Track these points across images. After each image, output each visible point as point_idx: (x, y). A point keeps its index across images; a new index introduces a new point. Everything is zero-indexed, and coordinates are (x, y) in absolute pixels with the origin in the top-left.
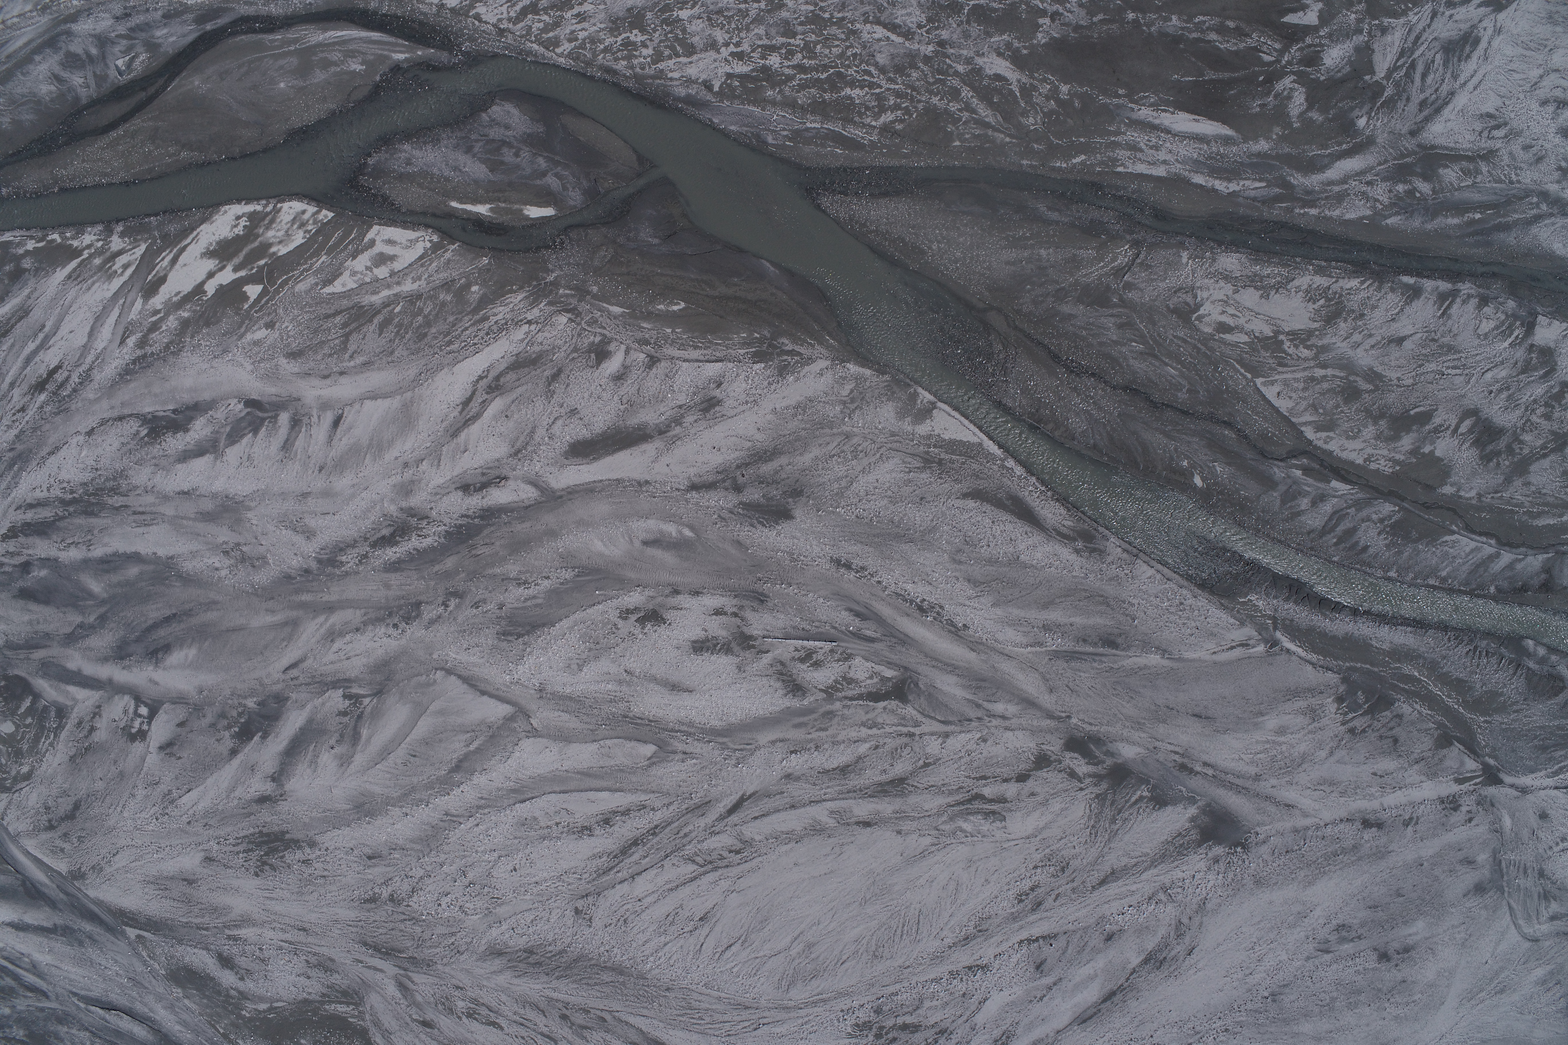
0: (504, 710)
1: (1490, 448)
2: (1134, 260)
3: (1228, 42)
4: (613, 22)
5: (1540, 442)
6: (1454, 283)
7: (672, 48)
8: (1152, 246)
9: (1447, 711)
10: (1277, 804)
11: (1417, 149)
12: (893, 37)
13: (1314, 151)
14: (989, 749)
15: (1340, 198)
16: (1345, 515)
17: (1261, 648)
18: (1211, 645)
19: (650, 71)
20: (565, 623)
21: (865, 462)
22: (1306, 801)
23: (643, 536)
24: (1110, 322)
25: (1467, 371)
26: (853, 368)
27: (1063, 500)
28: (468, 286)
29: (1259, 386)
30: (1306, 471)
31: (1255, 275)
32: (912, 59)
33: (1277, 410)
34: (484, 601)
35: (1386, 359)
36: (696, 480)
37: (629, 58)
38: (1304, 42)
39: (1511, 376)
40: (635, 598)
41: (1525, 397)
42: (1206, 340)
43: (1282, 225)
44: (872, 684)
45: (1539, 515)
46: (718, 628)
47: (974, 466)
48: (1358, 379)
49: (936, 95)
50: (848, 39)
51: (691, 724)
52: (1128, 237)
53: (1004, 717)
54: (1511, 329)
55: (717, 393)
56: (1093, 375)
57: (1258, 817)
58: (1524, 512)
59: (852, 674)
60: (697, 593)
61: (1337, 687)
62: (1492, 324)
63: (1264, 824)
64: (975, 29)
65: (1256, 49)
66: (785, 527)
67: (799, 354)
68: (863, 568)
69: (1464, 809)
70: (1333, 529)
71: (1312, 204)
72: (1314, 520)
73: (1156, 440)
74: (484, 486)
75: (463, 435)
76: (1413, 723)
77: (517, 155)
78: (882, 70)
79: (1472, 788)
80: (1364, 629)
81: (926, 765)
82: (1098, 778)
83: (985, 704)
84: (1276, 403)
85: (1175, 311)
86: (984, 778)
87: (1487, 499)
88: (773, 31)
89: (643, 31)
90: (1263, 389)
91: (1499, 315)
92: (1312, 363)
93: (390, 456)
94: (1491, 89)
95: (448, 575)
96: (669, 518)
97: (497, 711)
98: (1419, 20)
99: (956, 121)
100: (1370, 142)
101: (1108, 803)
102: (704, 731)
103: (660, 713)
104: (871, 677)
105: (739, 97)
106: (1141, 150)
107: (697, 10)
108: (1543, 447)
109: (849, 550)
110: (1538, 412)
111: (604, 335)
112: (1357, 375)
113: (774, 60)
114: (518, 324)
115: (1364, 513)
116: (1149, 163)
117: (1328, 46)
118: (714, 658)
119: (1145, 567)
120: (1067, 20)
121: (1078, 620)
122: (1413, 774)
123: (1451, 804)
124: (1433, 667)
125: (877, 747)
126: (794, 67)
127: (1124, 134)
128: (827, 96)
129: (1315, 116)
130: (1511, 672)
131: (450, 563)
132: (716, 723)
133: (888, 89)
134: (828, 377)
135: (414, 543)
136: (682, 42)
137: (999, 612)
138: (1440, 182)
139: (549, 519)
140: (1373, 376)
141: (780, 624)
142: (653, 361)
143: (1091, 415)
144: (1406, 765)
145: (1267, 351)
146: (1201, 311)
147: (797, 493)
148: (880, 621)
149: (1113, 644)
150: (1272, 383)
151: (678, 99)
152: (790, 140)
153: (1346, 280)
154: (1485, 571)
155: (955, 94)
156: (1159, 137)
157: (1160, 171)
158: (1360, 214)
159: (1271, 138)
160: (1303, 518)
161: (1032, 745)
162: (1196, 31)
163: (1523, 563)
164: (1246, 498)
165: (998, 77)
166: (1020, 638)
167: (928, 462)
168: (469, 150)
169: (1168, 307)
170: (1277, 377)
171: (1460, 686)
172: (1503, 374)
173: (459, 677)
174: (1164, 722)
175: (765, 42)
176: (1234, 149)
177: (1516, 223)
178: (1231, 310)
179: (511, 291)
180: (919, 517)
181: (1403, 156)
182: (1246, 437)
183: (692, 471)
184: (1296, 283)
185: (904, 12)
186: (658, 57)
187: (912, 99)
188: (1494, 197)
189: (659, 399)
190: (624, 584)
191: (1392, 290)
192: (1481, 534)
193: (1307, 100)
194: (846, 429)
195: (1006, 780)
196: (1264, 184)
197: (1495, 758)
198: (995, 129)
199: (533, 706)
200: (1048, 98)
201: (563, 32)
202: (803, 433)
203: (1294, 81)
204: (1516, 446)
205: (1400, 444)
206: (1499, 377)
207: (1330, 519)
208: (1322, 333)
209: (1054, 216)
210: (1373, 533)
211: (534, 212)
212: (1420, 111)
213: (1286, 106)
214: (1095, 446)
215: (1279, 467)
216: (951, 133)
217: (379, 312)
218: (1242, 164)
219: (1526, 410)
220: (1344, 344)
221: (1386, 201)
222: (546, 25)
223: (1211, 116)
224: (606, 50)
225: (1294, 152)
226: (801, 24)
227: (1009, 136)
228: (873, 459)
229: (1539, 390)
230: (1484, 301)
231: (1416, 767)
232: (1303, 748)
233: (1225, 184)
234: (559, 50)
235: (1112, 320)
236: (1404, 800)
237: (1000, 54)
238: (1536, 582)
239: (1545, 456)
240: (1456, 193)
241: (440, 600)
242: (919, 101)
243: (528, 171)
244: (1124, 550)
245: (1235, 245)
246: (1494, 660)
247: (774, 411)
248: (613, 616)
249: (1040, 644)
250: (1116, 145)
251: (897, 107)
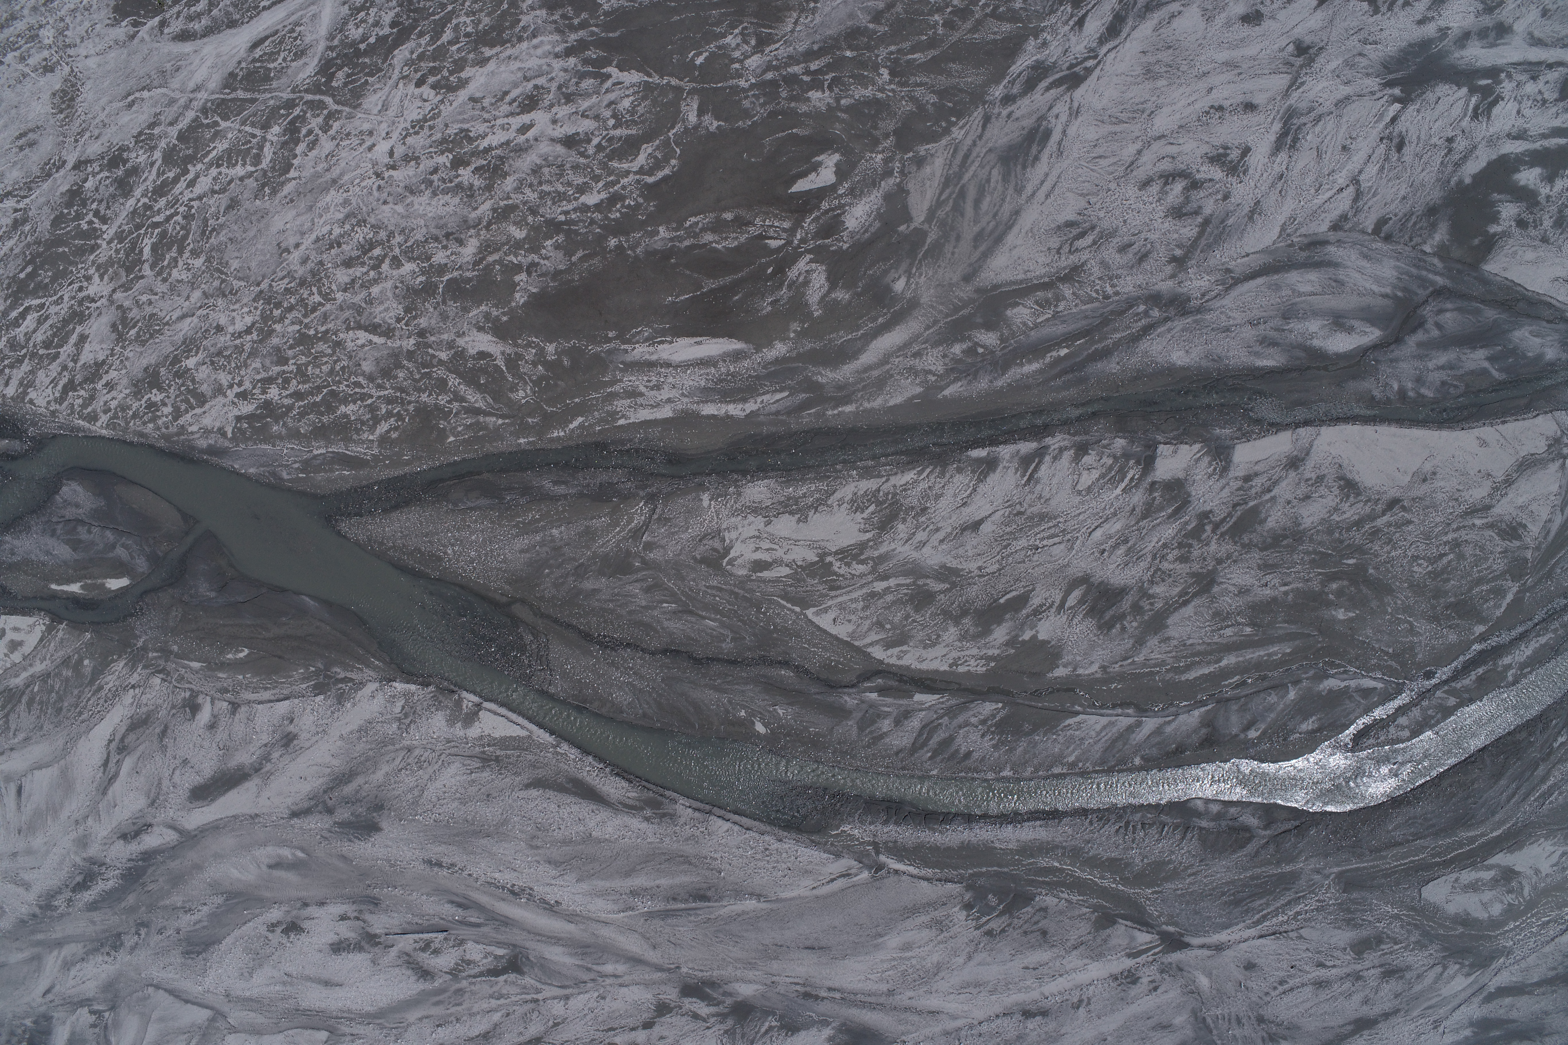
0: (206, 1014)
1: (1108, 616)
2: (651, 517)
3: (726, 239)
4: (135, 385)
5: (1177, 590)
6: (1039, 440)
7: (187, 401)
8: (668, 497)
9: (1104, 893)
10: (920, 1013)
11: (975, 296)
12: (376, 339)
13: (842, 337)
14: (609, 1005)
15: (880, 384)
16: (936, 727)
17: (865, 875)
18: (809, 882)
19: (173, 429)
20: (229, 940)
21: (430, 770)
22: (952, 1005)
23: (267, 861)
24: (636, 589)
25: (1068, 537)
26: (399, 686)
27: (622, 772)
28: (80, 661)
29: (810, 616)
30: (882, 691)
31: (789, 499)
32: (396, 357)
33: (836, 638)
34: (165, 928)
35: (961, 551)
36: (295, 808)
37: (154, 420)
38: (819, 208)
39: (1127, 527)
40: (275, 914)
41: (1152, 543)
42: (743, 582)
43: (816, 433)
44: (488, 963)
45: (1188, 668)
46: (346, 931)
47: (530, 757)
48: (928, 581)
49: (424, 391)
50: (334, 352)
51: (349, 1011)
52: (642, 493)
53: (616, 976)
54: (1122, 473)
55: (291, 728)
56: (628, 645)
57: (902, 1028)
58: (1168, 671)
59: (468, 957)
60: (322, 904)
61: (962, 895)
62: (1095, 474)
63: (909, 1032)
64: (452, 307)
65: (762, 237)
66: (377, 838)
67: (351, 680)
68: (453, 865)
69: (1145, 980)
70: (925, 744)
71: (846, 400)
72: (901, 739)
73: (708, 697)
74: (137, 834)
75: (110, 792)
76: (1061, 912)
77: (89, 532)
78: (371, 378)
79: (1150, 959)
80: (982, 834)
81: (556, 1025)
82: (722, 1017)
83: (595, 967)
84: (833, 630)
85: (704, 561)
86: (612, 1029)
87: (1117, 668)
88: (267, 362)
89: (160, 389)
90: (816, 620)
91: (1105, 459)
92: (870, 578)
93: (64, 814)
94: (1068, 190)
95: (132, 910)
96: (283, 843)
97: (201, 1015)
98: (967, 133)
99: (446, 415)
100: (913, 304)
101: (738, 1036)
102: (361, 1016)
103: (323, 1006)
104: (486, 957)
105: (250, 439)
106: (641, 394)
107: (200, 356)
108: (1181, 595)
109: (436, 851)
110: (1170, 557)
111: (191, 690)
112: (928, 577)
113: (273, 393)
114: (125, 689)
115: (961, 719)
116: (653, 407)
117: (850, 205)
118: (351, 956)
119: (720, 822)
120: (544, 269)
121: (664, 882)
122: (1073, 960)
123: (1130, 978)
124: (1075, 854)
125: (508, 1015)
126: (291, 396)
127: (621, 381)
128: (325, 419)
129: (841, 295)
130: (1178, 837)
131: (131, 899)
132: (368, 1008)
133: (379, 397)
134: (380, 699)
135: (100, 887)
136: (193, 392)
137: (584, 886)
138: (1009, 326)
139: (192, 856)
140: (946, 573)
141: (396, 922)
142: (235, 707)
143: (634, 686)
144: (1063, 953)
145: (814, 578)
146: (733, 554)
147: (379, 807)
148: (480, 908)
149: (704, 898)
150: (826, 610)
151: (202, 451)
152: (302, 471)
153: (899, 476)
154: (1125, 744)
155: (442, 385)
156: (659, 374)
157: (666, 412)
158: (908, 394)
159: (789, 339)
160: (887, 740)
161: (650, 996)
162: (689, 237)
163: (1174, 725)
164: (817, 734)
165: (482, 355)
166: (610, 906)
167: (486, 760)
168: (53, 534)
169: (694, 558)
170: (830, 603)
171: (1113, 865)
172: (1118, 526)
173: (166, 990)
174: (776, 958)
175: (263, 375)
176: (746, 363)
177: (1117, 344)
178: (766, 545)
179: (113, 661)
180: (490, 813)
181: (957, 309)
182: (807, 672)
183: (289, 801)
184: (838, 495)
185: (381, 308)
186: (177, 414)
187: (402, 403)
188: (1084, 322)
189: (247, 741)
190: (263, 903)
191: (959, 470)
192: (1114, 707)
193: (828, 279)
194: (407, 743)
195: (633, 1029)
196: (786, 394)
197: (1175, 924)
198: (486, 414)
199: (226, 1009)
200: (535, 364)
201: (98, 405)
202: (371, 753)
203: (811, 261)
204: (1145, 604)
205: (991, 638)
206: (1113, 531)
207: (920, 734)
208: (877, 542)
209: (561, 490)
210: (975, 736)
211: (115, 584)
212: (975, 247)
213: (804, 294)
214: (645, 715)
215: (849, 694)
216: (444, 429)
217: (23, 693)
218: (758, 377)
219: (1154, 557)
220: (907, 546)
221: (940, 368)
222: (85, 399)
223: (714, 334)
224: (135, 416)
225: (818, 345)
226: (291, 347)
227: (503, 417)
228: (436, 767)
229: (1169, 531)
230: (1082, 450)
231: (1074, 952)
232: (935, 958)
233: (740, 406)
234: (99, 424)
235: (638, 585)
236: (1068, 985)
237: (480, 329)
238: (1195, 739)
239: (1185, 603)
240: (1032, 333)
241: (133, 930)
242: (410, 403)
243: (101, 546)
244: (695, 809)
245: (762, 471)
246: (1153, 831)
247: (341, 737)
248: (263, 930)
249: (632, 909)
250: (614, 396)
251: (389, 414)
